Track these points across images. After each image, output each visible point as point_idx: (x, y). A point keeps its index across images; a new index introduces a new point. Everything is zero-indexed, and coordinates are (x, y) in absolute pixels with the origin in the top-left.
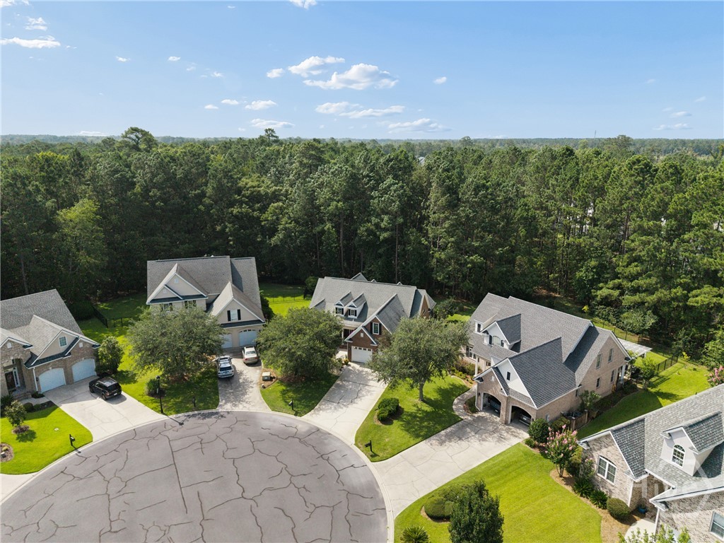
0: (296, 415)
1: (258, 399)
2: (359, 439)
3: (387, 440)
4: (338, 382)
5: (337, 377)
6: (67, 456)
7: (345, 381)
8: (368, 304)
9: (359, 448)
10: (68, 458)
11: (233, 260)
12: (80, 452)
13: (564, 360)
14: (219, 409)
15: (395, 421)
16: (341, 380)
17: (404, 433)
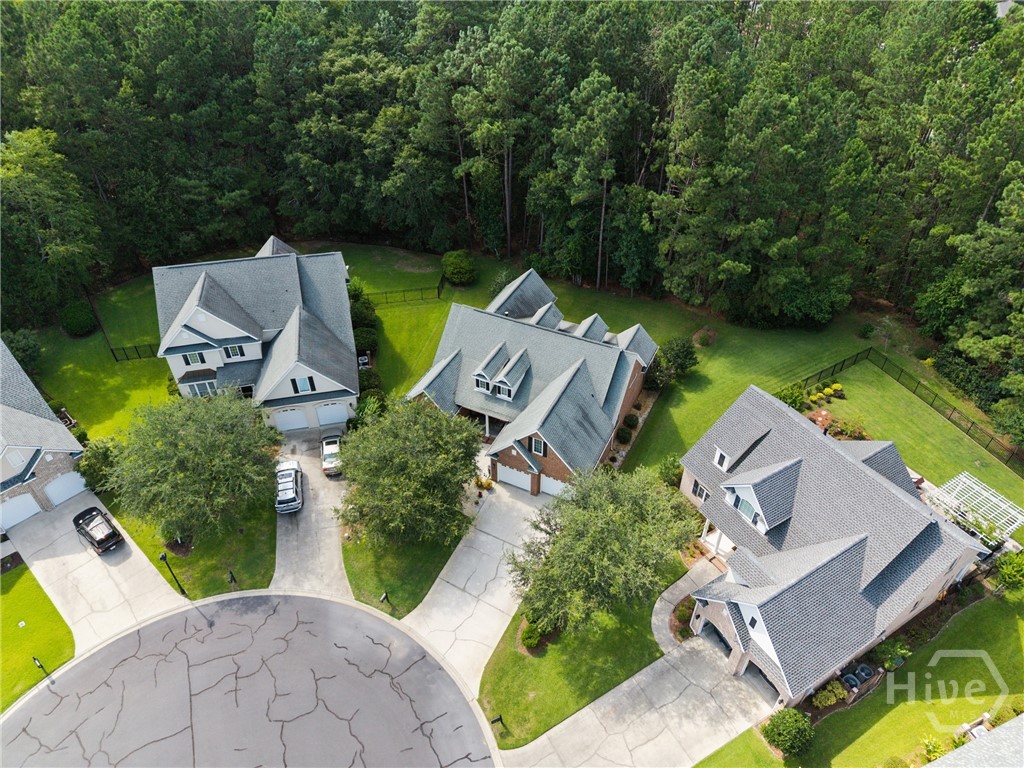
0: (392, 615)
1: (336, 567)
2: (488, 687)
3: (532, 695)
6: (35, 691)
8: (534, 371)
9: (484, 710)
10: (35, 697)
11: (303, 258)
12: (53, 682)
13: (863, 586)
14: (272, 590)
15: (550, 646)
17: (562, 682)
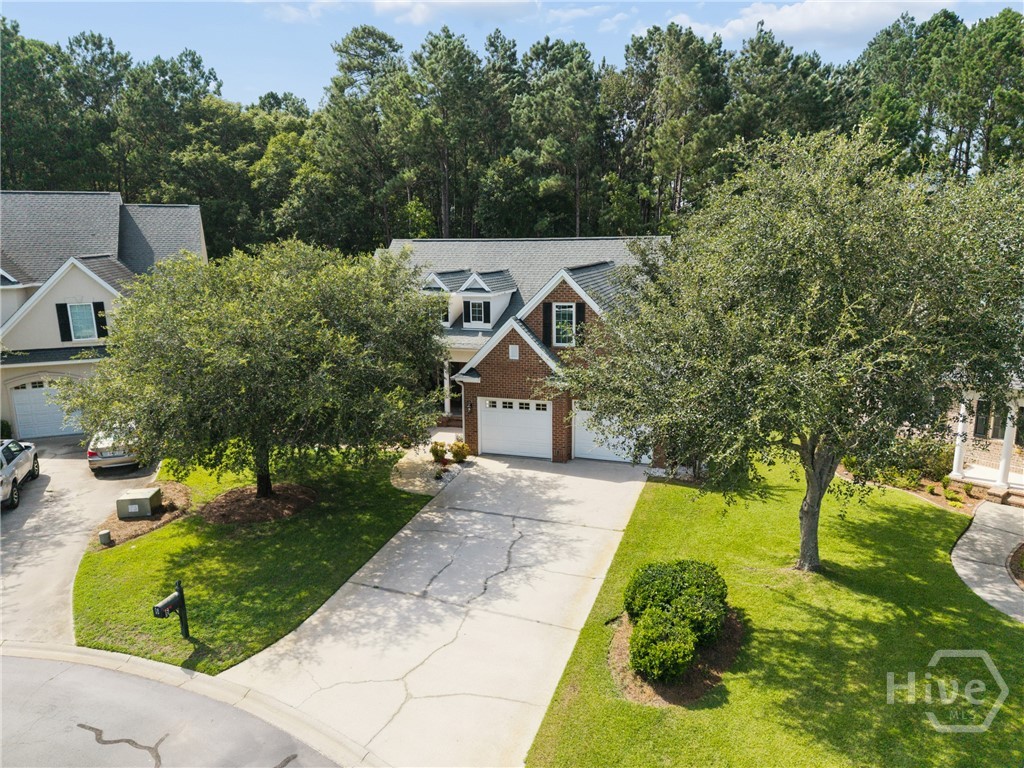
0: (190, 665)
4: (429, 515)
5: (423, 500)
7: (454, 509)
15: (736, 687)
16: (440, 509)
